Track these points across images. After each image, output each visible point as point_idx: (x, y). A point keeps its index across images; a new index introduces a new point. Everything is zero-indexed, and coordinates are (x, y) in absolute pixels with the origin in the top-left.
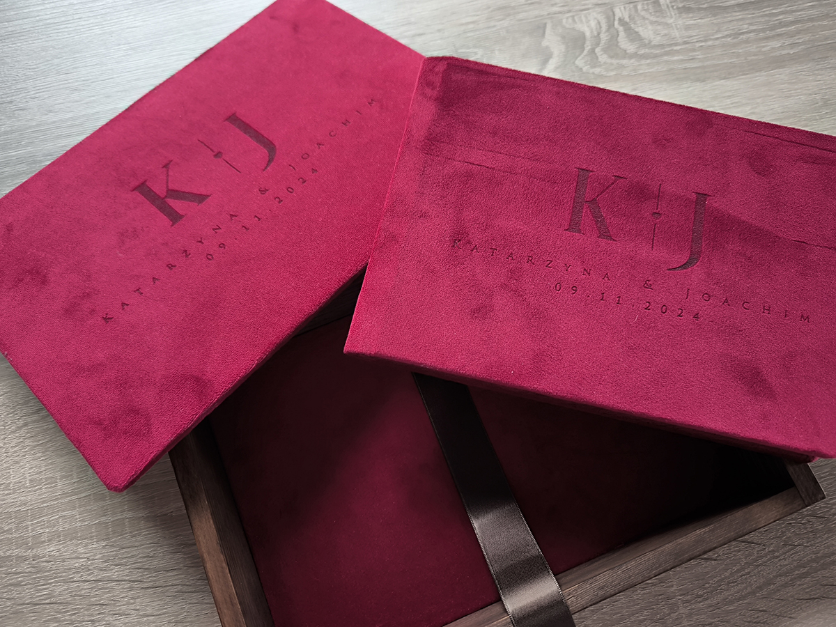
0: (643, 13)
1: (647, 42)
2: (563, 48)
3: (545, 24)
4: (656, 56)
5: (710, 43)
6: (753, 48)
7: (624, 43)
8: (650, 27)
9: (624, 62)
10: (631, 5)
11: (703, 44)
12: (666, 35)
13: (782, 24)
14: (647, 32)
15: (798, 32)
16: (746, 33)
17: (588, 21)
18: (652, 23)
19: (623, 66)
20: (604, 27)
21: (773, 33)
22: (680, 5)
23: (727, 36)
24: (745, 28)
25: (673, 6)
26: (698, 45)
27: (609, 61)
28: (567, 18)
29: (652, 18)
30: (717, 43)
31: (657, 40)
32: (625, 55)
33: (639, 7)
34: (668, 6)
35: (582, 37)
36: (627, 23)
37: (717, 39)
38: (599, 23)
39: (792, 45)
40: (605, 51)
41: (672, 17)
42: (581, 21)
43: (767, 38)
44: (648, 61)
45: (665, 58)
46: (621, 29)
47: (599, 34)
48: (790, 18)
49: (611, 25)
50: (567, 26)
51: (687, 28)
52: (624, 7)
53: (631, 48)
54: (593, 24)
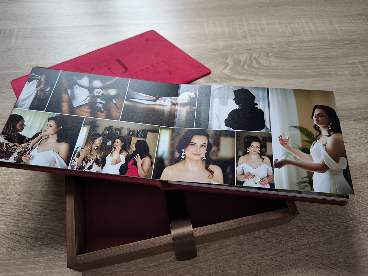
0: (263, 56)
1: (262, 65)
2: (233, 63)
3: (228, 56)
4: (265, 69)
5: (285, 68)
6: (300, 71)
7: (254, 64)
8: (264, 61)
9: (254, 70)
10: (259, 54)
11: (282, 68)
12: (269, 64)
13: (310, 65)
14: (263, 62)
15: (317, 68)
16: (298, 66)
17: (243, 56)
18: (265, 60)
19: (253, 71)
20: (248, 59)
21: (307, 68)
22: (276, 56)
23: (291, 67)
24: (298, 65)
25: (273, 56)
26: (280, 68)
27: (248, 69)
28: (236, 55)
29: (266, 58)
30: (287, 68)
31: (267, 65)
32: (254, 68)
33: (262, 54)
34: (271, 55)
35: (241, 61)
36: (256, 59)
37: (287, 67)
38: (247, 58)
39: (313, 72)
40: (247, 66)
41: (272, 58)
42: (241, 56)
43: (305, 69)
44: (262, 71)
45: (268, 70)
46: (254, 60)
47: (246, 61)
48: (314, 64)
49: (251, 59)
50: (236, 57)
51: (277, 62)
52: (256, 54)
53: (257, 66)
54: (245, 57)
